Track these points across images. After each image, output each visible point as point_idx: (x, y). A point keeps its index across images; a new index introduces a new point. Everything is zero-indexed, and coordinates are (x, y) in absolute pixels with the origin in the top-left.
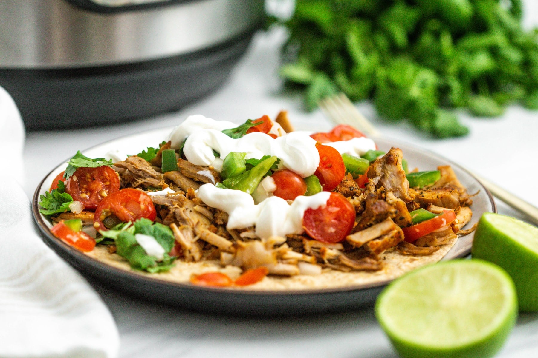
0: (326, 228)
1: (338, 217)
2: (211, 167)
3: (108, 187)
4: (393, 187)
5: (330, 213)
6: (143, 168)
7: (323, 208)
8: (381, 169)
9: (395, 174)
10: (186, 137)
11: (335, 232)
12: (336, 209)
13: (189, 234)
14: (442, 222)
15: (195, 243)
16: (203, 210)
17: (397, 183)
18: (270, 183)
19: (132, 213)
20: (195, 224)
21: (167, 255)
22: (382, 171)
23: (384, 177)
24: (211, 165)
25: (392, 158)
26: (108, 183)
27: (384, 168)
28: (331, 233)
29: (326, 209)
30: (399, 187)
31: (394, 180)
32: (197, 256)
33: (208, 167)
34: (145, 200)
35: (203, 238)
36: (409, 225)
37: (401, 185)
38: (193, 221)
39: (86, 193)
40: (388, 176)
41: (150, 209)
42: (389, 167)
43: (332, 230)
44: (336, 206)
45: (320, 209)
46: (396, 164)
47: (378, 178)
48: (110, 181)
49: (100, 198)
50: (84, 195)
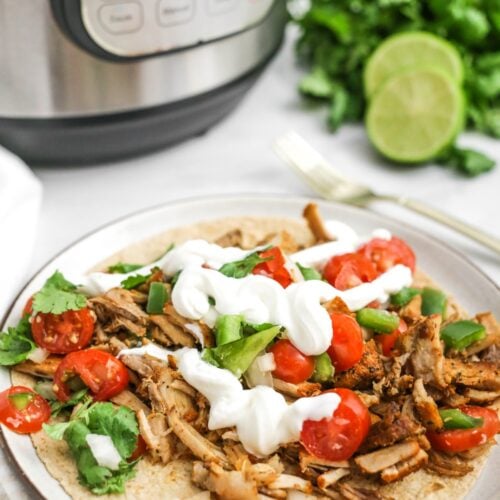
0: (330, 444)
1: (346, 431)
2: (201, 322)
3: (79, 331)
4: (424, 366)
5: (337, 426)
6: (125, 307)
7: (328, 420)
8: (411, 343)
9: (429, 349)
10: (181, 268)
11: (341, 449)
12: (344, 422)
13: (160, 424)
14: (481, 439)
15: (167, 436)
16: (183, 387)
17: (430, 362)
18: (268, 363)
19: (97, 380)
20: (170, 407)
21: (125, 463)
22: (413, 346)
23: (414, 352)
24: (202, 318)
25: (427, 331)
26: (79, 326)
27: (415, 342)
28: (336, 450)
29: (333, 421)
30: (433, 368)
31: (428, 357)
32: (166, 456)
33: (198, 321)
34: (113, 367)
35: (177, 431)
36: (438, 431)
37: (435, 365)
38: (168, 402)
39: (53, 337)
40: (420, 352)
41: (119, 379)
42: (421, 342)
43: (337, 446)
44: (345, 417)
45: (323, 422)
46: (432, 340)
47: (407, 356)
48: (82, 323)
49: (68, 344)
50: (50, 339)
